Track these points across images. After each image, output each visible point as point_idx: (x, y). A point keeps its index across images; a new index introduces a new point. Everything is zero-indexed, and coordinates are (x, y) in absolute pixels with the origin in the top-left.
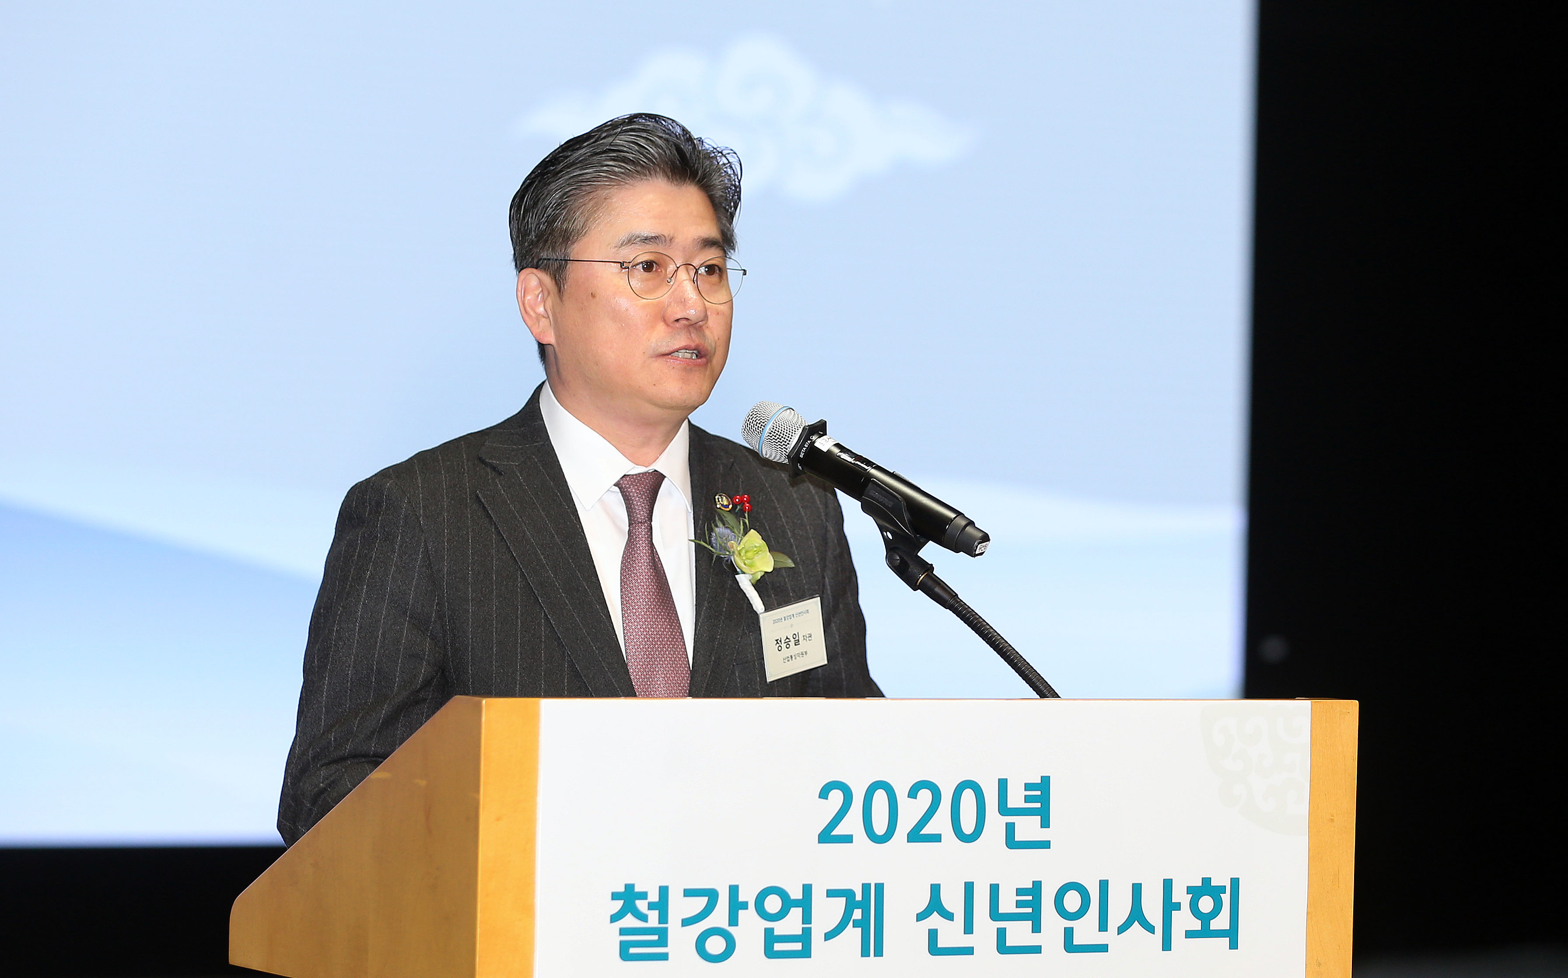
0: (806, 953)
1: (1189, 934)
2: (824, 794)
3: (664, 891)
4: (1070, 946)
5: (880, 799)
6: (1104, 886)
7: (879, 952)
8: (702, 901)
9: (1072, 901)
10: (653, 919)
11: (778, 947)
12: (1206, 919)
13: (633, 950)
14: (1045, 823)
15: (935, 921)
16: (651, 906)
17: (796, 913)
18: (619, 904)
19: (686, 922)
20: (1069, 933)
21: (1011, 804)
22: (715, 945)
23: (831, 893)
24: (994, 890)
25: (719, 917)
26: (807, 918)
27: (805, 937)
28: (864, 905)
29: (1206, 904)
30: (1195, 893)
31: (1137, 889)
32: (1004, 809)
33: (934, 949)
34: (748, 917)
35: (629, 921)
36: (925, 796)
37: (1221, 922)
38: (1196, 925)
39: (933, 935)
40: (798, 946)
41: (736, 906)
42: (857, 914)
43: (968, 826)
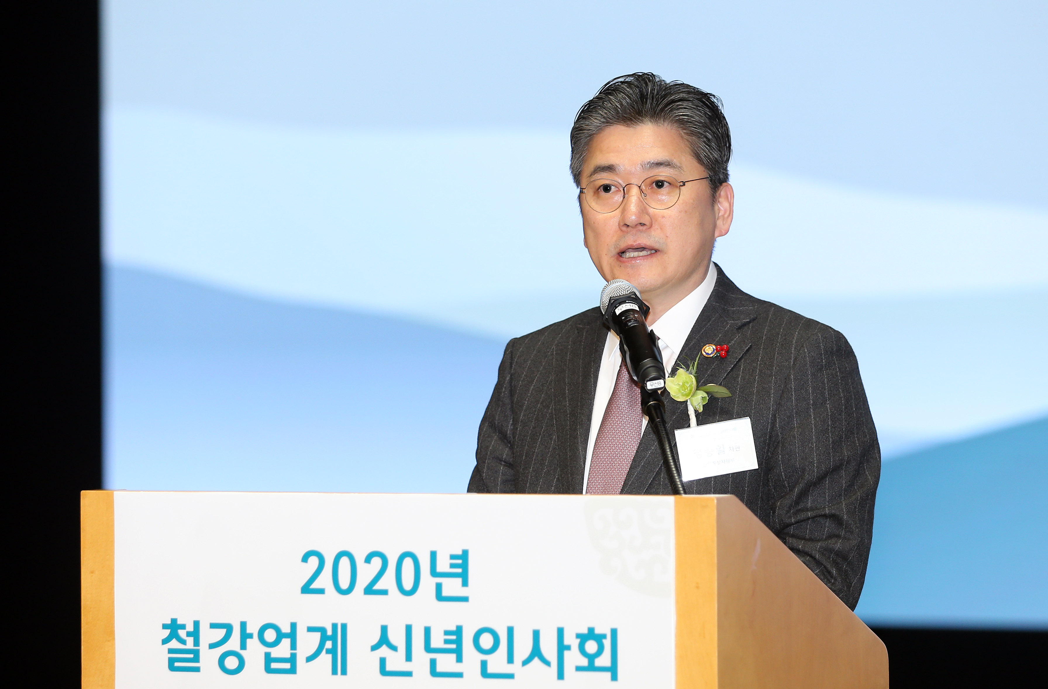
0: (293, 671)
1: (579, 669)
2: (305, 559)
3: (196, 624)
4: (485, 673)
5: (345, 563)
6: (510, 631)
7: (344, 672)
8: (222, 632)
9: (486, 641)
10: (190, 642)
11: (274, 665)
12: (591, 658)
13: (177, 664)
14: (465, 583)
15: (384, 651)
16: (189, 634)
17: (286, 642)
18: (167, 632)
19: (212, 646)
20: (484, 664)
21: (439, 569)
22: (231, 662)
23: (310, 629)
24: (427, 631)
25: (234, 644)
26: (293, 646)
27: (292, 659)
28: (333, 638)
29: (591, 647)
30: (583, 638)
31: (536, 634)
32: (434, 573)
33: (384, 672)
34: (253, 643)
35: (174, 644)
36: (377, 562)
37: (604, 660)
38: (584, 662)
39: (383, 661)
40: (287, 666)
41: (245, 636)
42: (329, 645)
43: (408, 584)
